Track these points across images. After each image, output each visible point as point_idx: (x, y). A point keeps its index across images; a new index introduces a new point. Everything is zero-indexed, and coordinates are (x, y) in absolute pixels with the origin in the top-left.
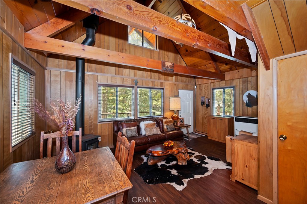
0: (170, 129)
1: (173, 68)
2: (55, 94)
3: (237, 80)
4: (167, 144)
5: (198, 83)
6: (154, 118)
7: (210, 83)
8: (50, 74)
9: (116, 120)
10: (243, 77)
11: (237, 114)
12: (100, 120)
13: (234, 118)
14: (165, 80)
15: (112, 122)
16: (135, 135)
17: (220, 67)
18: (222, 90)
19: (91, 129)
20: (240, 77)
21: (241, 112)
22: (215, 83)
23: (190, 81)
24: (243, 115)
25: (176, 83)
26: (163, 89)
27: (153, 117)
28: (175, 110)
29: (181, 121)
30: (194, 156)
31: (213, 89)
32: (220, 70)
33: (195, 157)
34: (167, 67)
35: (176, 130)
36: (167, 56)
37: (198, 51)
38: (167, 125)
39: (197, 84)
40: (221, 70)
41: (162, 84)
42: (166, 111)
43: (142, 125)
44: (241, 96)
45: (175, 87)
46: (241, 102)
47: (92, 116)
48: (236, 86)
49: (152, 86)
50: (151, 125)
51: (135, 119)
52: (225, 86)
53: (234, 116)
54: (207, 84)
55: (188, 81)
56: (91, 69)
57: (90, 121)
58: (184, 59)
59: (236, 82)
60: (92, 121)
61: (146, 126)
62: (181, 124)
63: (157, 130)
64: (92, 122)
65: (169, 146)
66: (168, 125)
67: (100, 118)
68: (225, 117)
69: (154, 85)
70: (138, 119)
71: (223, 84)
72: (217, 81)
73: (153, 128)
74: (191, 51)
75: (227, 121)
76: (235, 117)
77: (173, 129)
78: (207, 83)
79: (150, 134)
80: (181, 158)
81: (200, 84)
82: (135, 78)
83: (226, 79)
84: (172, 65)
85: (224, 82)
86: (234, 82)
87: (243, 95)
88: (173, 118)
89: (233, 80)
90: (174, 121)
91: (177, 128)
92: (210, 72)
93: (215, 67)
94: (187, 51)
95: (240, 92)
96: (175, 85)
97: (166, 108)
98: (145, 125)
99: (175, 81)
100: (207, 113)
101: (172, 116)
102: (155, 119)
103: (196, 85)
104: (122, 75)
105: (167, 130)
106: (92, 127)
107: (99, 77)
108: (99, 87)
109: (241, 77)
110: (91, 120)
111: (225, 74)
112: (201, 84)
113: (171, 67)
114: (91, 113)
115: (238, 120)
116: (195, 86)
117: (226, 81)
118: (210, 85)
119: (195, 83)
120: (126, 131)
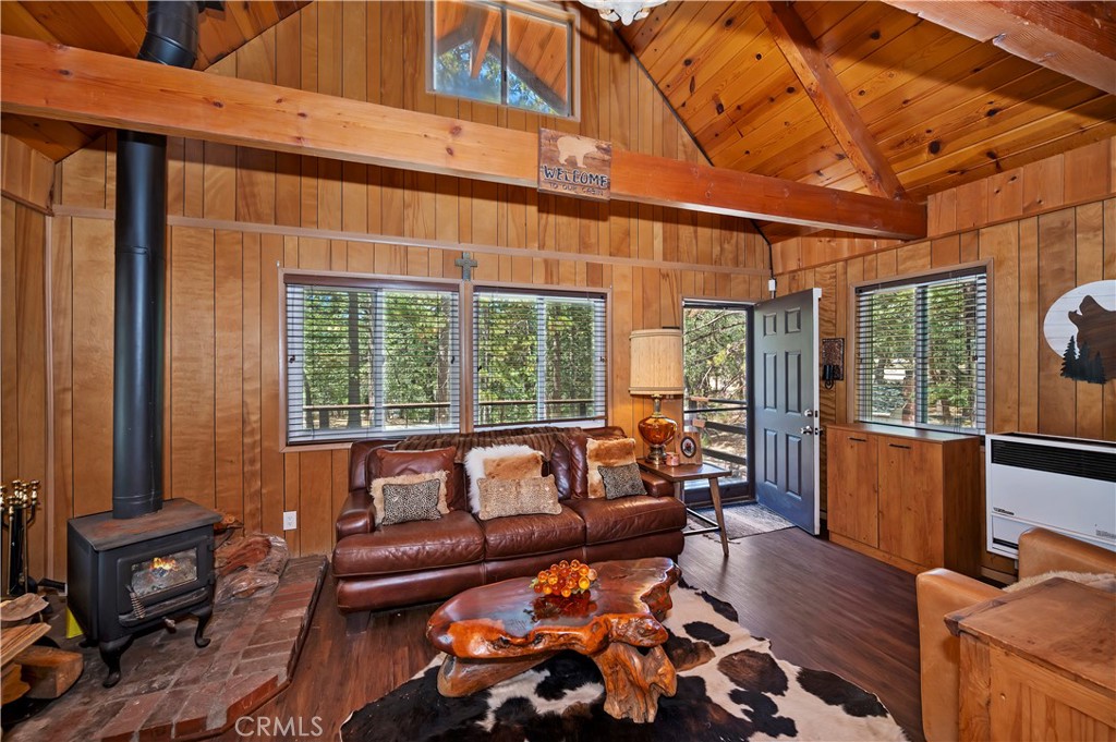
0: (616, 486)
1: (603, 171)
2: (92, 321)
3: (1004, 227)
4: (553, 581)
5: (784, 266)
6: (552, 429)
7: (846, 260)
8: (69, 233)
9: (370, 435)
10: (1046, 205)
11: (1006, 421)
12: (297, 434)
13: (983, 443)
14: (611, 255)
15: (349, 446)
16: (424, 516)
17: (895, 167)
18: (913, 289)
19: (253, 474)
20: (1025, 210)
21: (1030, 411)
22: (870, 257)
23: (741, 258)
24: (1043, 429)
25: (668, 266)
26: (603, 296)
27: (552, 425)
28: (657, 394)
29: (688, 448)
30: (721, 652)
31: (859, 290)
32: (900, 188)
33: (727, 666)
34: (572, 162)
35: (650, 495)
36: (625, 144)
37: (772, 100)
38: (606, 469)
39: (778, 269)
40: (902, 183)
41: (595, 272)
42: (617, 398)
43: (476, 462)
44: (1030, 321)
45: (665, 285)
46: (1030, 352)
47: (255, 417)
48: (999, 263)
49: (547, 283)
50: (517, 468)
51: (464, 432)
52: (928, 271)
53: (983, 433)
54: (829, 268)
55: (731, 256)
56: (251, 210)
57: (248, 440)
58: (710, 154)
59: (991, 244)
60: (258, 437)
61: (491, 469)
62: (684, 461)
63: (538, 495)
64: (255, 442)
65: (566, 594)
66: (609, 467)
67: (296, 428)
68: (932, 436)
69: (555, 279)
70: (474, 434)
71: (916, 258)
72: (884, 243)
73: (519, 484)
74: (739, 108)
75: (937, 457)
76: (989, 438)
77: (633, 486)
78: (827, 264)
79: (503, 514)
80: (622, 675)
81: (795, 268)
82: (463, 247)
83: (931, 232)
84: (599, 155)
85: (924, 246)
86: (984, 241)
87: (1046, 310)
88: (644, 431)
89: (976, 231)
90: (653, 449)
91: (655, 483)
92: (834, 191)
93: (870, 171)
94: (720, 108)
95: (1026, 296)
96: (666, 276)
97: (618, 383)
98: (486, 463)
99: (665, 259)
100: (833, 412)
101: (644, 421)
102: (555, 437)
103: (773, 276)
104: (401, 233)
105: (601, 493)
106: (258, 466)
107: (290, 245)
108: (289, 289)
109: (1033, 211)
110: (252, 432)
111: (926, 207)
112: (800, 270)
113: (595, 163)
114: (253, 403)
115: (1008, 454)
116: (772, 283)
117: (932, 240)
118: (846, 273)
119: (771, 268)
120: (384, 490)
